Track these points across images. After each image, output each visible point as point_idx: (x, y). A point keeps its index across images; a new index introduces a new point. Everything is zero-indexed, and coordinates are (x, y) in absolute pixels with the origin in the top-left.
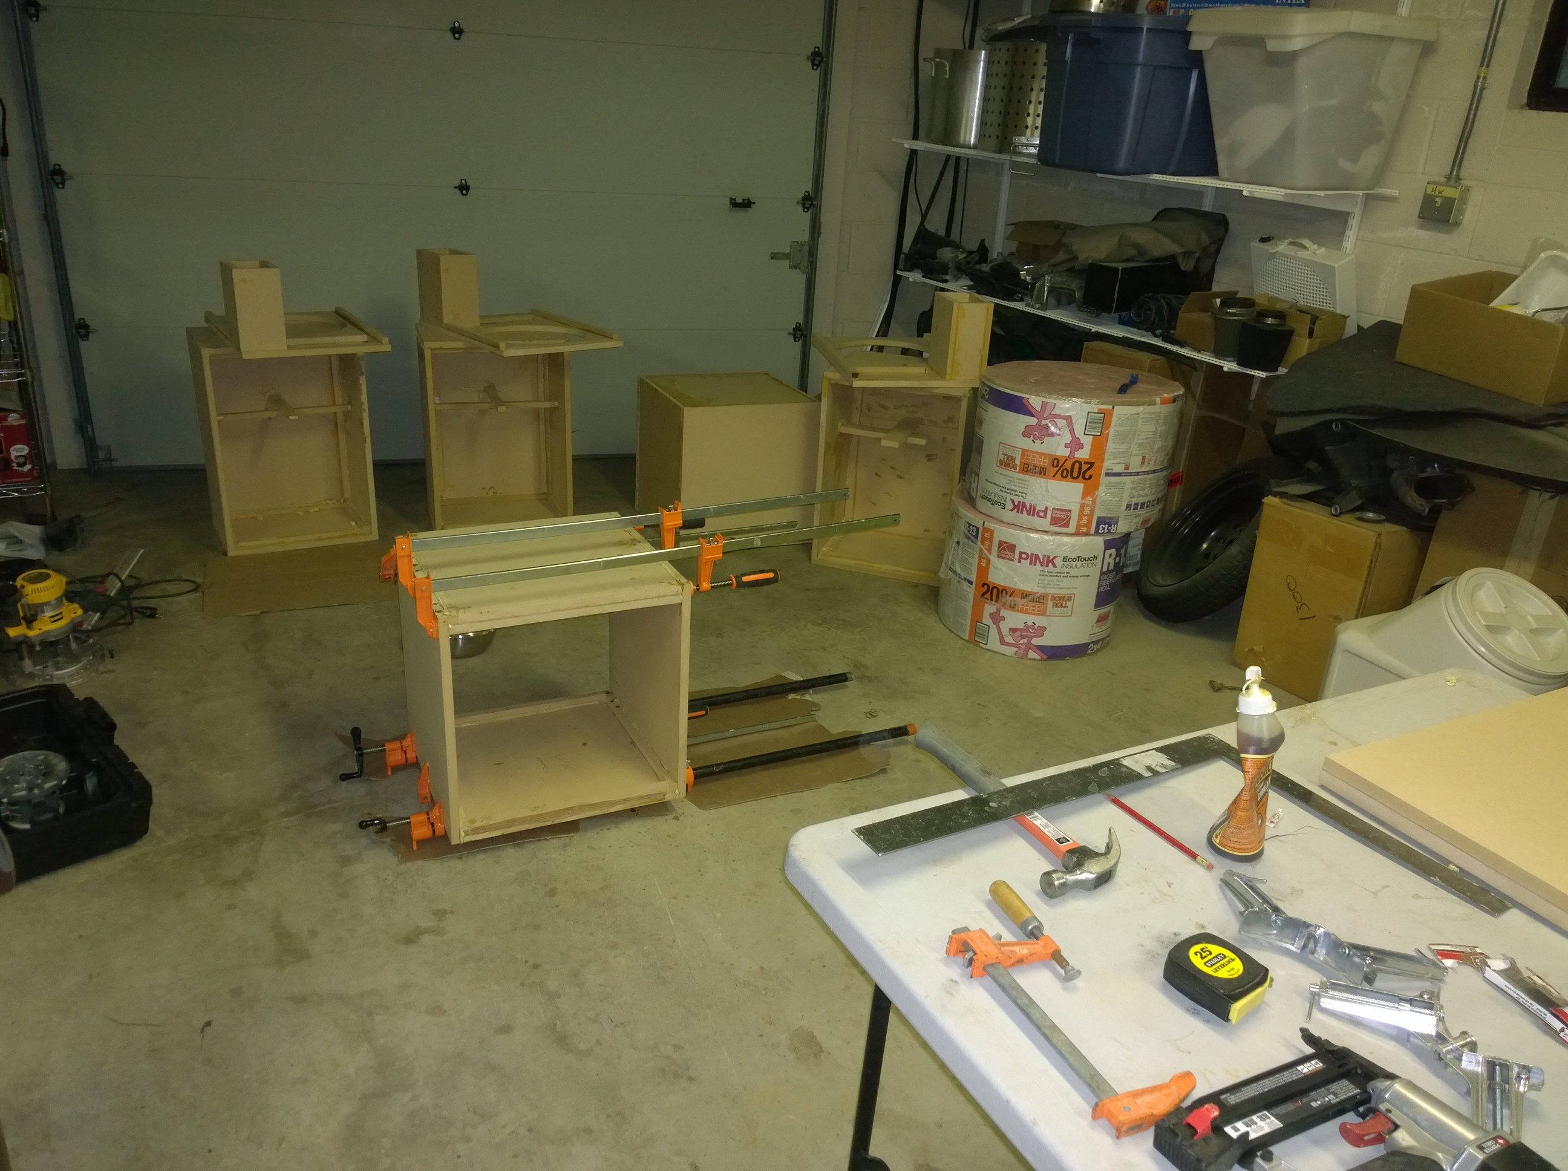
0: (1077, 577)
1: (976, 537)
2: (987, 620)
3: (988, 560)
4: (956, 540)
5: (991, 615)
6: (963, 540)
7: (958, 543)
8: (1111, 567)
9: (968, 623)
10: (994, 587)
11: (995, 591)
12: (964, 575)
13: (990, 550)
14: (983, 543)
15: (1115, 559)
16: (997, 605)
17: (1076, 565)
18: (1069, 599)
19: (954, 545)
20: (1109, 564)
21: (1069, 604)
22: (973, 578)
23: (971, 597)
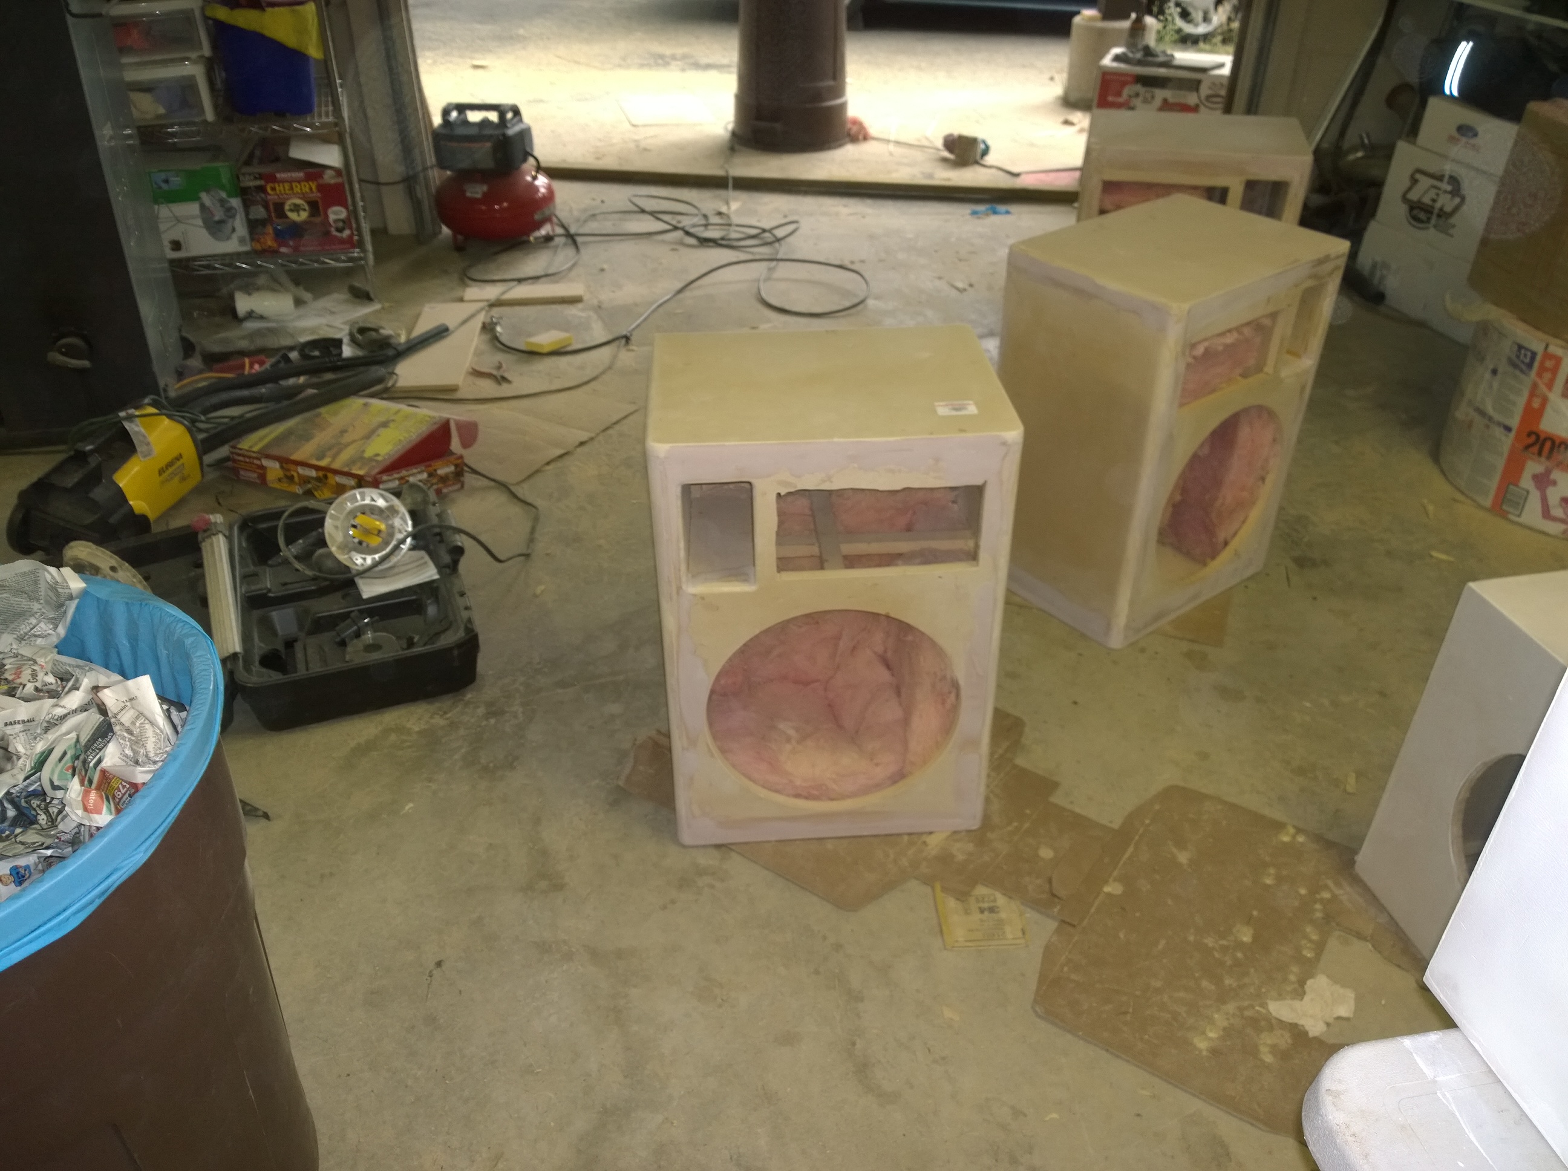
1: (1530, 365)
2: (1526, 482)
3: (1545, 401)
4: (1491, 367)
5: (1536, 478)
6: (1503, 367)
7: (1494, 372)
9: (1493, 484)
10: (1547, 438)
11: (1548, 444)
12: (1497, 417)
13: (1550, 385)
14: (1539, 375)
16: (1548, 464)
19: (1488, 375)
22: (1515, 422)
23: (1506, 450)
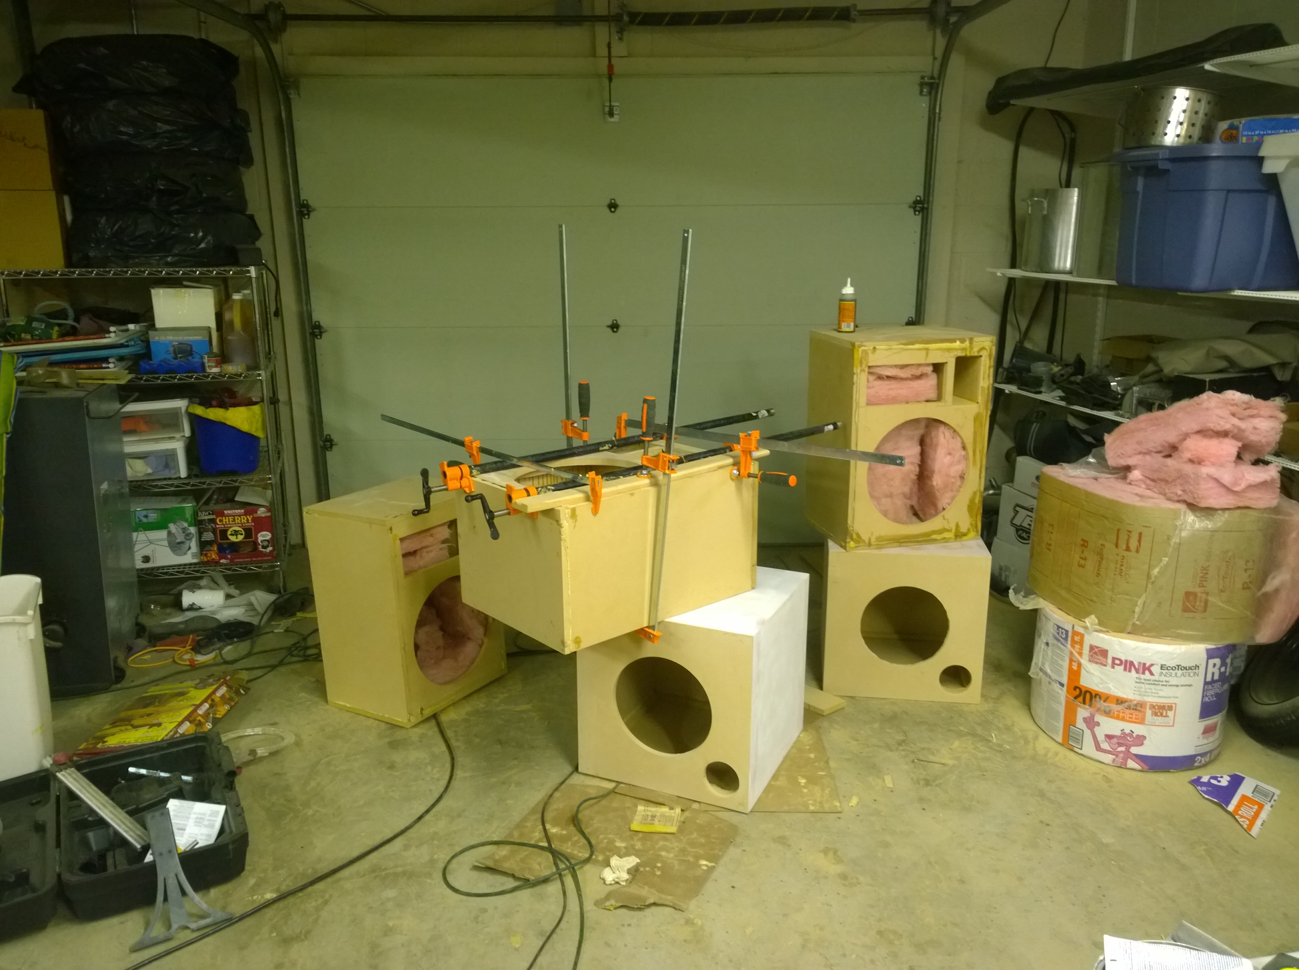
0: (1177, 686)
1: (1066, 639)
2: (1080, 724)
3: (1080, 665)
4: (1045, 641)
5: (1085, 720)
6: (1051, 641)
7: (1047, 644)
8: (1216, 677)
9: (1061, 725)
10: (1086, 692)
11: (1088, 696)
12: (1054, 676)
13: (1080, 654)
14: (1073, 646)
15: (1220, 669)
16: (1091, 710)
17: (1176, 674)
18: (1170, 708)
19: (1043, 646)
20: (1213, 674)
21: (1170, 714)
22: (1065, 680)
23: (1063, 699)
